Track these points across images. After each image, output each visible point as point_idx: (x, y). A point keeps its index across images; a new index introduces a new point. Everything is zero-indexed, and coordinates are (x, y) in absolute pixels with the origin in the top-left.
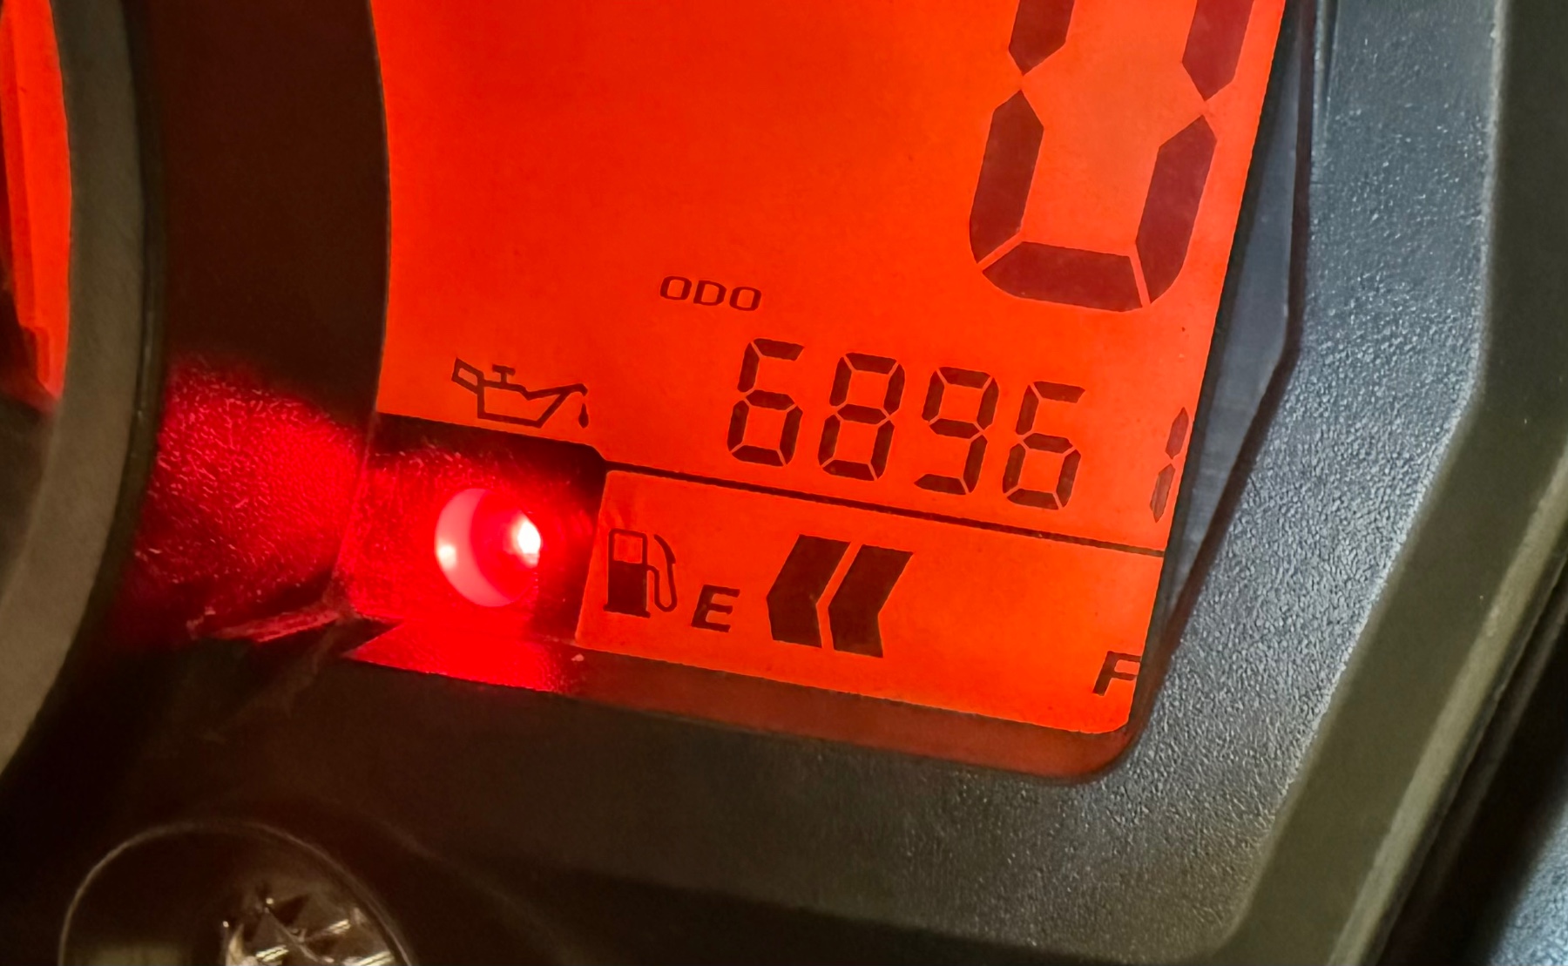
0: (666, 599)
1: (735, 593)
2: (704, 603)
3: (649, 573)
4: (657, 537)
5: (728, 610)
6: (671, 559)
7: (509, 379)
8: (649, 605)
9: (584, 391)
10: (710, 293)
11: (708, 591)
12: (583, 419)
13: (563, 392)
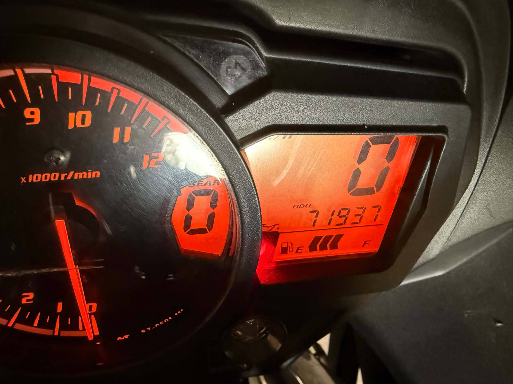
0: (291, 250)
1: (303, 247)
2: (298, 249)
3: (288, 248)
4: (290, 242)
5: (302, 249)
6: (292, 245)
7: (265, 226)
8: (288, 252)
9: (278, 224)
10: (302, 206)
11: (298, 248)
12: (278, 228)
13: (275, 225)
